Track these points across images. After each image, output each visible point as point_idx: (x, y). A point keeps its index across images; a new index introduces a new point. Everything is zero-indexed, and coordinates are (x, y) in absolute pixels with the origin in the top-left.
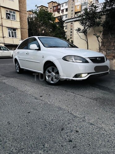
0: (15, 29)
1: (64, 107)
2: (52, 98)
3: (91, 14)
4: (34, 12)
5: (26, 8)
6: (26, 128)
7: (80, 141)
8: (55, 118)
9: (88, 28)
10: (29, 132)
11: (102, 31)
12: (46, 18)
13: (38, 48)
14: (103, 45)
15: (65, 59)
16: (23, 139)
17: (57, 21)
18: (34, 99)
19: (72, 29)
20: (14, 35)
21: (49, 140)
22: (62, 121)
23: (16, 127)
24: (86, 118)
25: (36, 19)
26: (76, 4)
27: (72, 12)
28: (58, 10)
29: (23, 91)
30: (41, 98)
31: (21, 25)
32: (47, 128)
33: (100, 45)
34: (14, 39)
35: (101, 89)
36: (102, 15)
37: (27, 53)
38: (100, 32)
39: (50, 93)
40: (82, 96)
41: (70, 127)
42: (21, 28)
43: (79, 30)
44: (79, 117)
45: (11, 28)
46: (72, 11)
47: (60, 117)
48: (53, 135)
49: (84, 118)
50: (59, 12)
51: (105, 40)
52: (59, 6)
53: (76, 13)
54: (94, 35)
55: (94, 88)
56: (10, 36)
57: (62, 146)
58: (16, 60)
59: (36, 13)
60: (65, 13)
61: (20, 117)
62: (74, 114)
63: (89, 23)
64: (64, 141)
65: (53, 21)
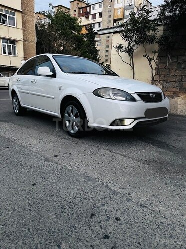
0: (13, 42)
1: (95, 175)
2: (75, 160)
3: (141, 22)
4: (46, 14)
5: (33, 7)
6: (28, 213)
7: (124, 237)
8: (79, 195)
9: (135, 45)
10: (33, 221)
11: (157, 50)
12: (68, 26)
13: (51, 74)
14: (158, 74)
15: (97, 93)
16: (22, 234)
17: (84, 31)
18: (43, 161)
19: (108, 46)
20: (12, 52)
21: (70, 236)
22: (91, 200)
23: (9, 211)
24: (133, 195)
25: (50, 26)
26: (116, 6)
27: (109, 19)
28: (87, 14)
29: (24, 147)
30: (56, 159)
31: (24, 34)
32: (65, 213)
33: (154, 74)
34: (12, 57)
35: (155, 145)
36: (158, 25)
37: (33, 81)
38: (155, 52)
39: (71, 151)
40: (125, 156)
41: (106, 211)
42: (24, 41)
44: (121, 194)
45: (8, 39)
46: (110, 16)
47: (88, 193)
48: (77, 226)
49: (129, 194)
50: (88, 17)
51: (162, 66)
52: (89, 8)
53: (115, 21)
54: (145, 57)
55: (144, 143)
56: (6, 53)
57: (92, 246)
58: (14, 92)
59: (49, 16)
60: (98, 19)
61: (17, 193)
62: (113, 188)
63: (137, 37)
64: (95, 237)
65: (79, 31)
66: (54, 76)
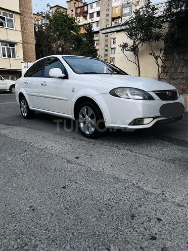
0: (12, 44)
1: (123, 176)
2: (97, 161)
3: (146, 20)
4: (44, 15)
5: (31, 9)
8: (113, 197)
9: (140, 43)
10: (73, 225)
11: (163, 48)
12: (66, 26)
13: (63, 75)
14: (164, 72)
15: (113, 93)
17: (83, 31)
18: (66, 163)
19: (107, 46)
20: (11, 55)
21: (116, 238)
22: (126, 201)
23: (47, 215)
24: (167, 194)
25: (49, 27)
26: (114, 4)
27: (107, 18)
28: (84, 14)
29: (42, 150)
30: (78, 161)
31: (23, 36)
33: (160, 72)
34: (12, 60)
36: (163, 22)
37: (42, 83)
38: (161, 50)
39: (91, 152)
40: (147, 155)
41: (145, 212)
42: (24, 43)
43: (125, 46)
44: (154, 194)
45: (6, 42)
46: (108, 15)
47: (121, 194)
48: (120, 228)
49: (163, 194)
50: (85, 17)
51: (168, 64)
52: (86, 7)
53: (113, 19)
54: (151, 54)
55: (162, 142)
56: (5, 56)
58: (21, 95)
59: (48, 17)
60: (96, 18)
61: (50, 197)
62: (144, 189)
63: (142, 35)
64: (142, 238)
65: (77, 31)
66: (66, 77)
